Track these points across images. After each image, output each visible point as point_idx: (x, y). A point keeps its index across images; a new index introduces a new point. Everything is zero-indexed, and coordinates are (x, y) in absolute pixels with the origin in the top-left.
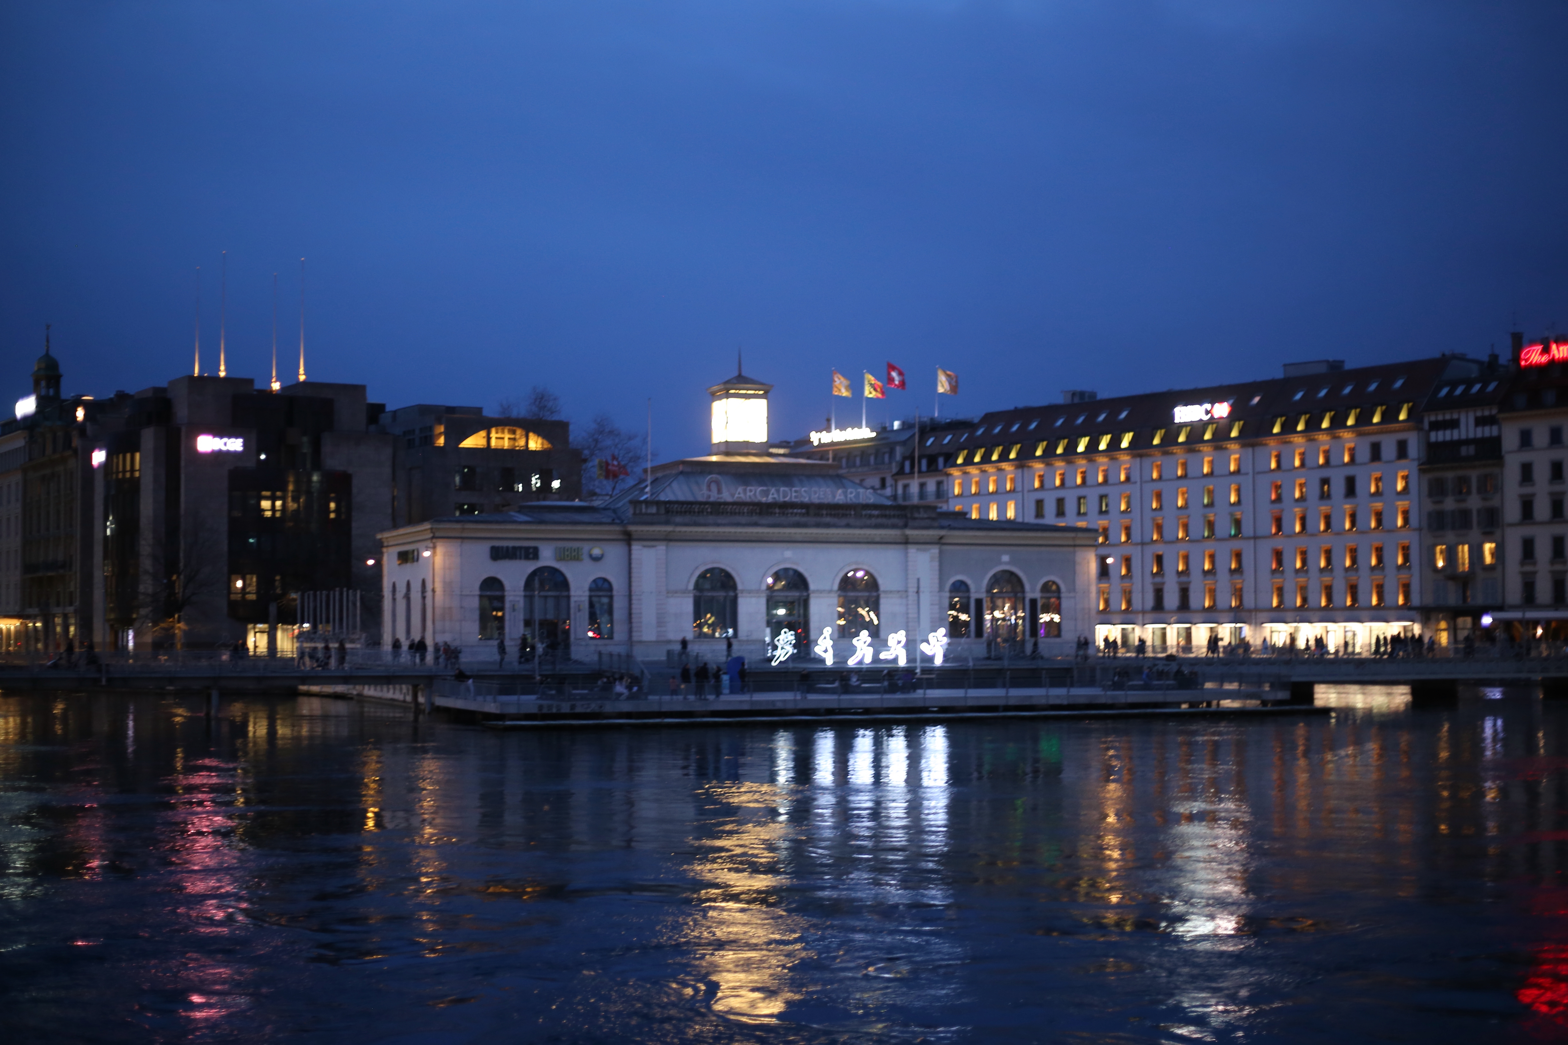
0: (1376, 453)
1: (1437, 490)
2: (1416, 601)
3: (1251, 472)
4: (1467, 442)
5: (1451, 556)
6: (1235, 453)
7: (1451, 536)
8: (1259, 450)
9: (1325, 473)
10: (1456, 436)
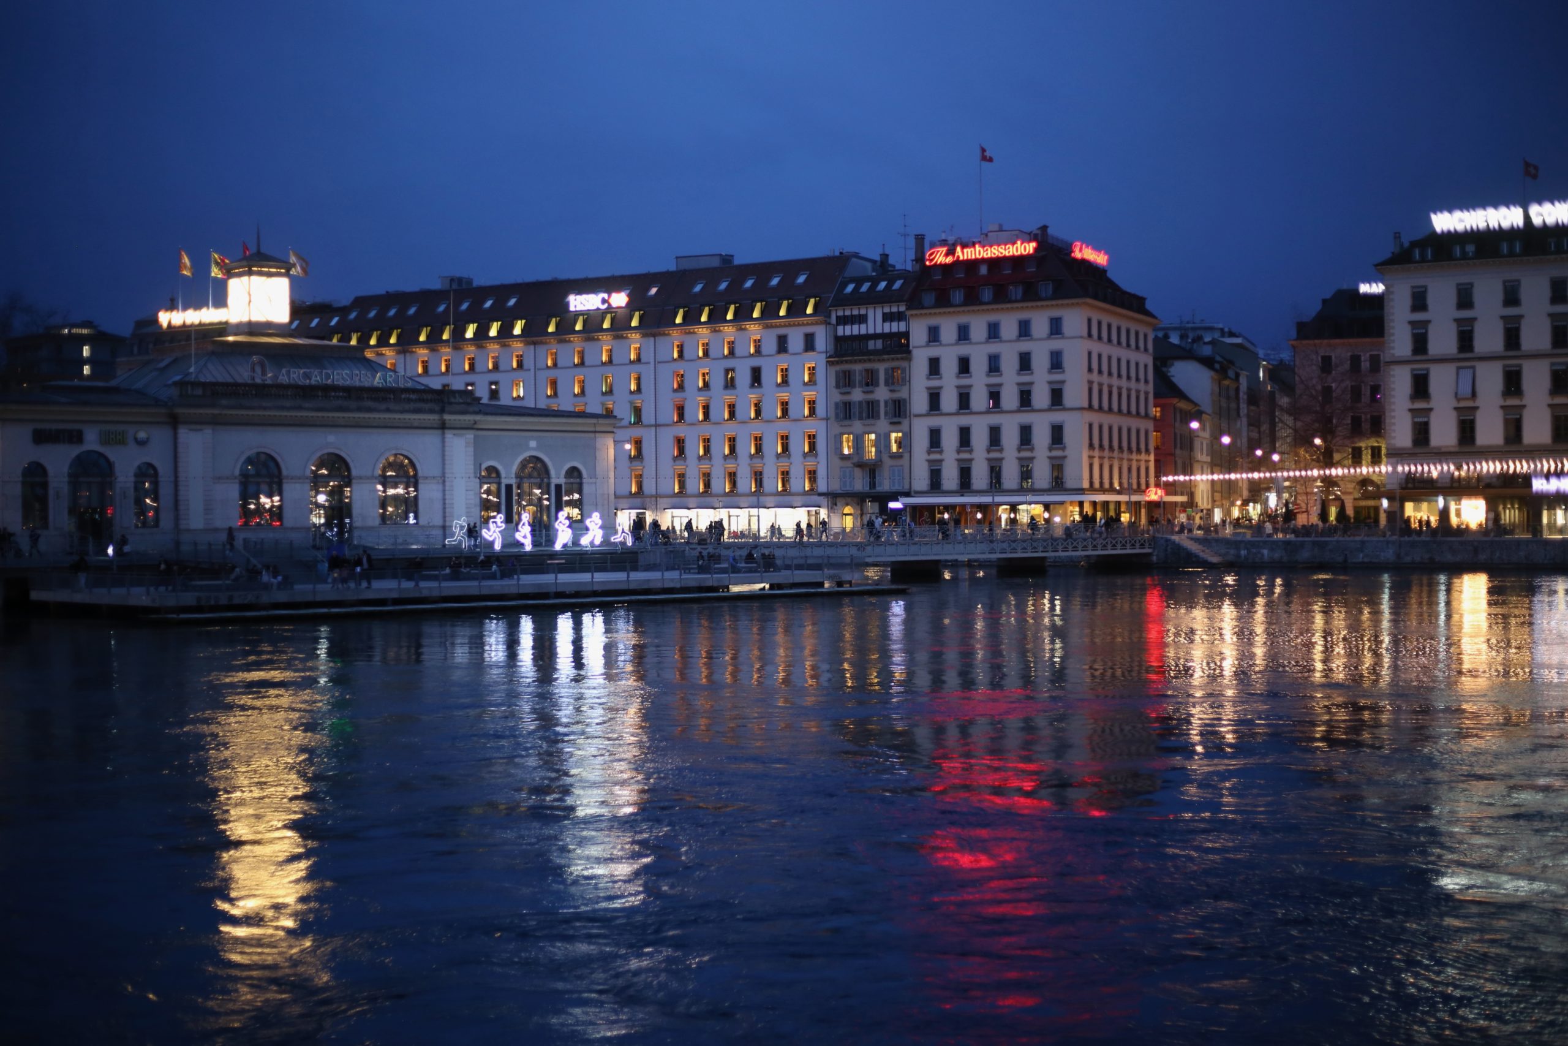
0: (782, 345)
1: (845, 381)
2: (822, 486)
3: (652, 361)
4: (875, 336)
5: (858, 444)
6: (636, 343)
7: (857, 426)
8: (661, 340)
9: (730, 363)
10: (863, 331)
